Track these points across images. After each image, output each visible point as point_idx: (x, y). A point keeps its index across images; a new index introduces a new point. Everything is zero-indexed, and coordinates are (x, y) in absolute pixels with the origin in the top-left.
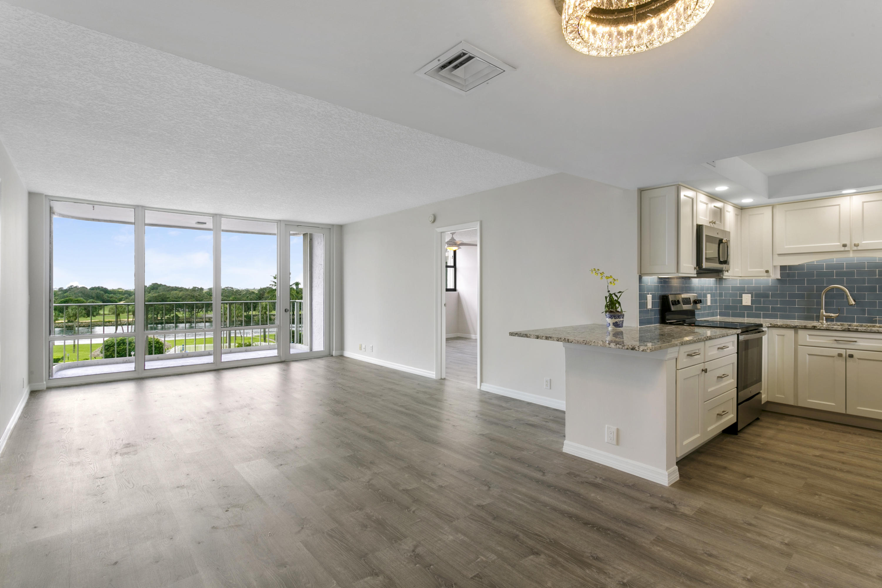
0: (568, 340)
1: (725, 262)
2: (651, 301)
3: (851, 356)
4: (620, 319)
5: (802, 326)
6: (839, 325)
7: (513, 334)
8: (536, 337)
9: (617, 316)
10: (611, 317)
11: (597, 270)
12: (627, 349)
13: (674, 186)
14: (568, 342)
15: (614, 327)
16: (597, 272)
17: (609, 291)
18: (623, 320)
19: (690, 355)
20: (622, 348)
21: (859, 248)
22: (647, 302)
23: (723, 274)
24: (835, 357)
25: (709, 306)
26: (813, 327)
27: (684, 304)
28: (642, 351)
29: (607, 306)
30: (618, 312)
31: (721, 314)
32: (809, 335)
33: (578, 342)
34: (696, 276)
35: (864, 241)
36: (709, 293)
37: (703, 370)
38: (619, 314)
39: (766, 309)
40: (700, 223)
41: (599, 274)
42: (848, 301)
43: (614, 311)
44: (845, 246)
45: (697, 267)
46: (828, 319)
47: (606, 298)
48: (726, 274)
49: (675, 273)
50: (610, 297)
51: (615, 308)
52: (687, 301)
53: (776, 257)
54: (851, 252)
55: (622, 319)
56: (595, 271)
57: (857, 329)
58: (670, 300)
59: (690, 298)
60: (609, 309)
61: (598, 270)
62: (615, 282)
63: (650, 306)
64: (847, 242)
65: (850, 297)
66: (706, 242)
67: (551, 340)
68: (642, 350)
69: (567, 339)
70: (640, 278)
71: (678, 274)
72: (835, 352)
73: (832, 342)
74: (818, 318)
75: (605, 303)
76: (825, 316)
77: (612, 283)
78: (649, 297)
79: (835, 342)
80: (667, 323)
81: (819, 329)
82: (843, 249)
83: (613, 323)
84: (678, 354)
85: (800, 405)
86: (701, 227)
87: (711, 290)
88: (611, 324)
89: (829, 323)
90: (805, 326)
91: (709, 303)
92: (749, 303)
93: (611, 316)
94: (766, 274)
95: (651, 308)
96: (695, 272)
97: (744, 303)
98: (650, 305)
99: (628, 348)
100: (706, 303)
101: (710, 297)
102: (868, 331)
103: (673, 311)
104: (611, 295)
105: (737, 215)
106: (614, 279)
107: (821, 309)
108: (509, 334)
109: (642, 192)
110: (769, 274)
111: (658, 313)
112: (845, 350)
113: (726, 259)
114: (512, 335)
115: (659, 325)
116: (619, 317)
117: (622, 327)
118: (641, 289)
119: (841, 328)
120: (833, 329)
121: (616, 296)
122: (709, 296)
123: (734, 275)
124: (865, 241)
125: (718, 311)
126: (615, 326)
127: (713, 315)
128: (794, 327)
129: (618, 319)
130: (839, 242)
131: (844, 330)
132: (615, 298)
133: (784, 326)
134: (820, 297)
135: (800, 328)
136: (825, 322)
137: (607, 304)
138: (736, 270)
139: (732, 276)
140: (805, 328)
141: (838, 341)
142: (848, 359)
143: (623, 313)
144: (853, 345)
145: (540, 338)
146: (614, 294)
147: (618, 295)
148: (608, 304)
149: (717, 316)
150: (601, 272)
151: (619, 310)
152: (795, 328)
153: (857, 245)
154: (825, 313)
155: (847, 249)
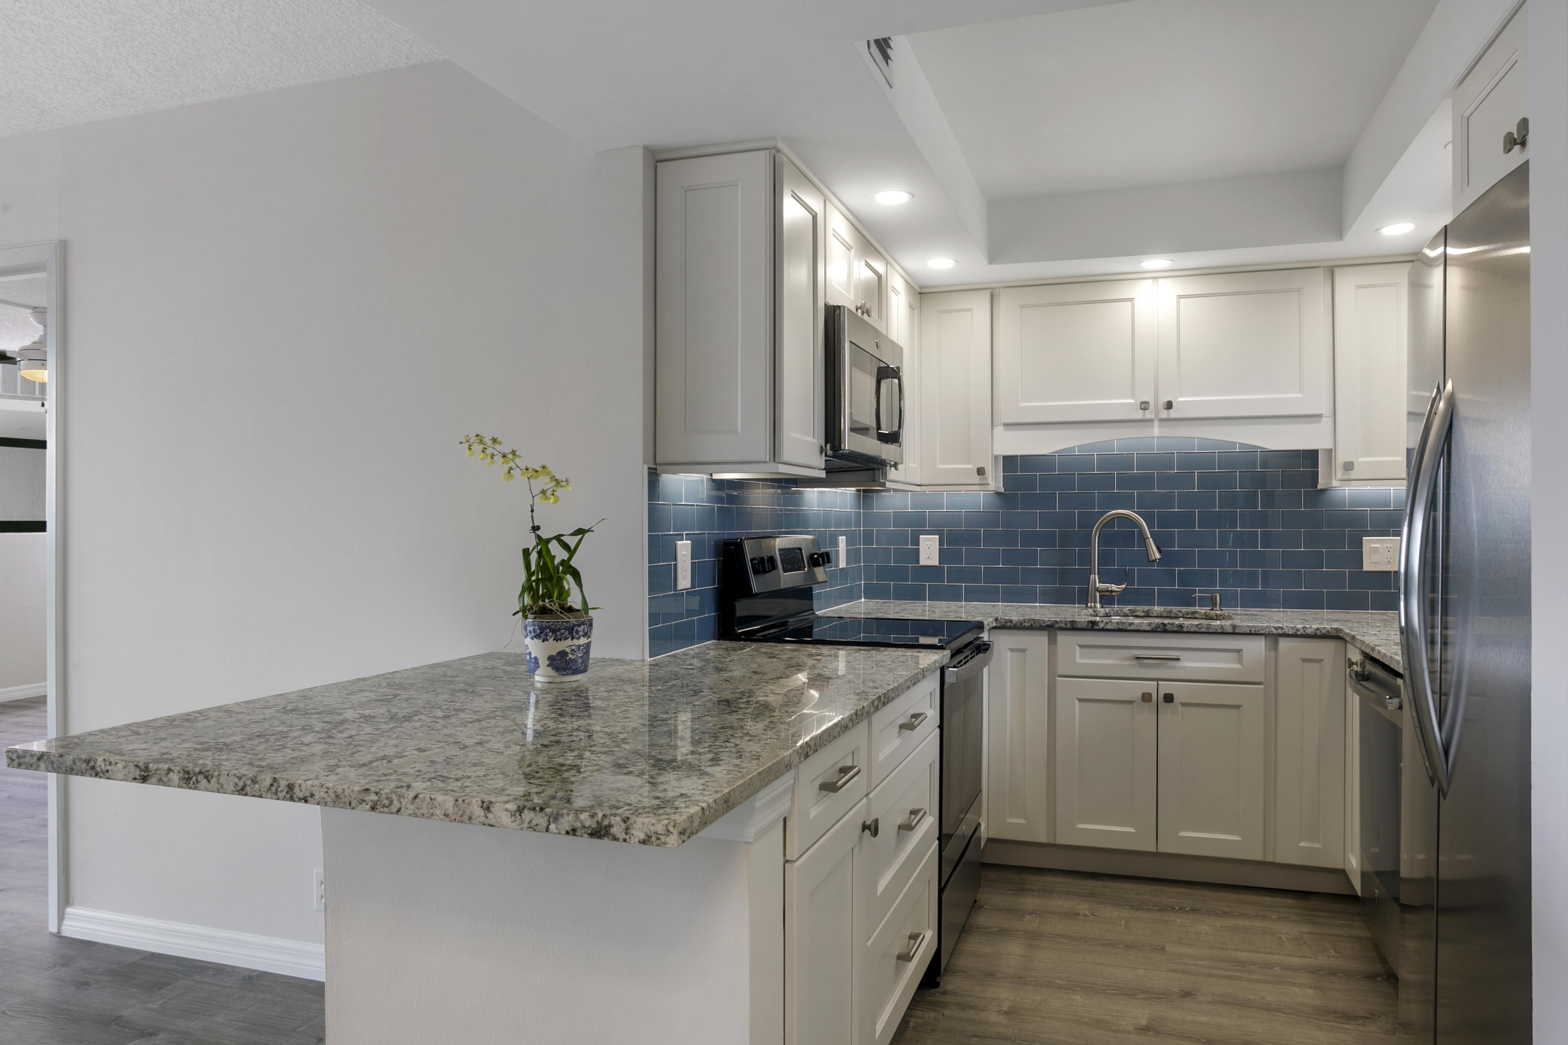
0: (291, 787)
1: (893, 438)
2: (689, 561)
3: (1169, 698)
4: (576, 642)
5: (1066, 623)
6: (1128, 612)
7: (28, 760)
8: (137, 773)
9: (566, 629)
10: (541, 634)
11: (489, 443)
12: (573, 832)
13: (763, 152)
15: (553, 673)
16: (489, 451)
17: (535, 528)
18: (589, 644)
19: (829, 787)
20: (547, 830)
21: (1173, 414)
22: (675, 565)
23: (885, 475)
24: (1135, 704)
25: (843, 569)
26: (1090, 625)
27: (785, 571)
28: (644, 842)
29: (529, 588)
30: (571, 610)
31: (871, 593)
32: (1081, 646)
33: (337, 796)
34: (823, 474)
35: (1180, 397)
36: (842, 533)
37: (865, 827)
38: (573, 621)
39: (973, 576)
40: (833, 302)
41: (498, 458)
42: (1147, 550)
43: (555, 607)
44: (1144, 406)
45: (828, 445)
46: (1107, 598)
47: (526, 553)
48: (892, 474)
49: (766, 462)
50: (540, 553)
51: (559, 597)
52: (792, 558)
53: (999, 430)
54: (1156, 423)
55: (583, 641)
56: (482, 447)
57: (1181, 626)
58: (749, 557)
59: (800, 549)
60: (535, 598)
61: (494, 440)
62: (560, 492)
63: (684, 581)
64: (1150, 398)
65: (1151, 539)
66: (851, 366)
67: (207, 790)
68: (642, 836)
69: (283, 783)
70: (653, 477)
71: (775, 464)
72: (1135, 689)
73: (1128, 663)
74: (1084, 598)
75: (522, 577)
76: (1099, 592)
77: (549, 492)
78: (684, 548)
79: (1135, 662)
80: (738, 638)
81: (1103, 630)
82: (1139, 415)
83: (550, 658)
84: (792, 800)
85: (1061, 840)
86: (838, 312)
87: (848, 525)
88: (543, 662)
89: (1107, 610)
90: (1073, 622)
91: (842, 564)
92: (935, 562)
93: (542, 629)
94: (977, 479)
95: (689, 586)
96: (820, 462)
97: (923, 561)
98: (684, 578)
99: (574, 830)
100: (837, 565)
101: (844, 544)
102: (1203, 630)
103: (756, 595)
104: (543, 542)
105: (911, 307)
106: (553, 479)
107: (1090, 572)
108: (5, 760)
109: (659, 164)
110: (986, 478)
111: (710, 602)
112: (1156, 683)
113: (896, 429)
114: (19, 765)
115: (716, 648)
116: (571, 632)
117: (585, 671)
118: (655, 518)
119: (1150, 624)
120: (1132, 628)
121: (566, 546)
122: (842, 540)
123: (908, 480)
124: (1183, 397)
125: (863, 582)
126: (557, 669)
127: (850, 595)
128: (1048, 626)
129: (569, 642)
130: (1133, 398)
131: (1154, 631)
132: (559, 554)
133: (1027, 625)
134: (1088, 541)
135: (1061, 629)
136: (1098, 606)
137: (529, 579)
138: (911, 465)
139: (902, 483)
140: (1073, 627)
141: (1141, 661)
142: (1163, 706)
143: (591, 613)
144: (1174, 668)
145: (154, 780)
146: (558, 538)
147: (572, 541)
148: (534, 578)
149: (861, 599)
150: (507, 450)
151: (574, 601)
152: (1051, 628)
153: (1169, 405)
154: (1099, 583)
155: (1149, 415)
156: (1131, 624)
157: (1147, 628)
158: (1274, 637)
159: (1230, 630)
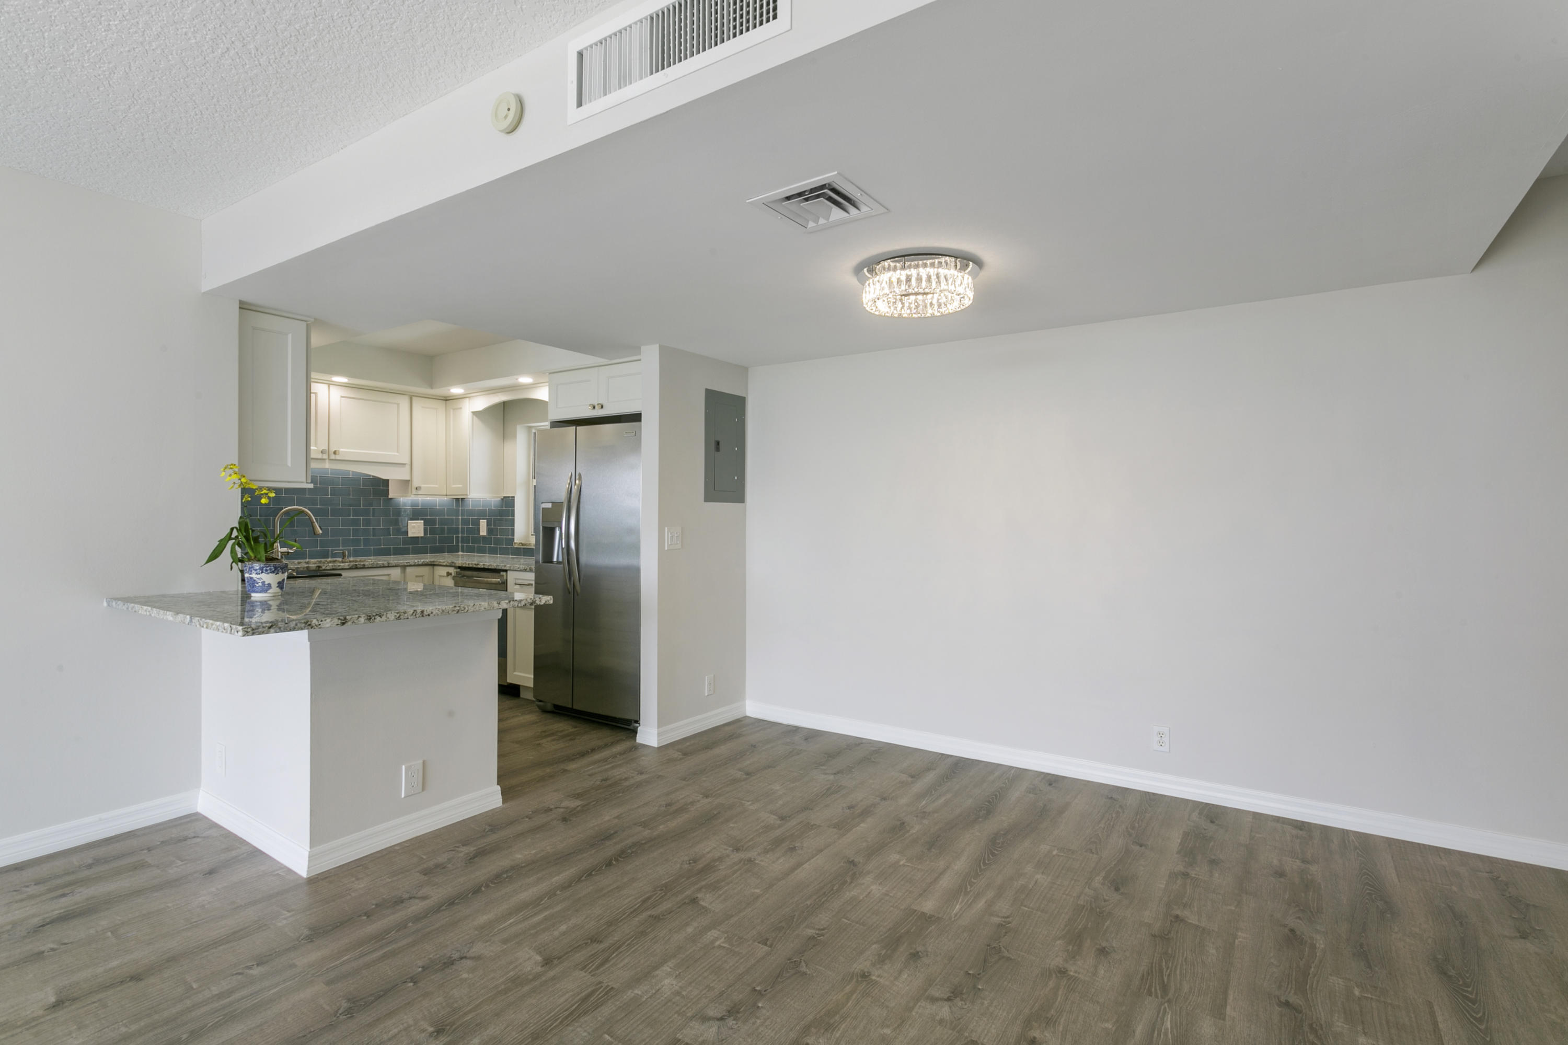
14: (423, 616)
21: (338, 457)
35: (342, 449)
44: (324, 451)
54: (327, 461)
57: (364, 565)
64: (325, 448)
65: (316, 523)
82: (320, 456)
119: (349, 565)
120: (340, 567)
124: (345, 449)
130: (318, 446)
131: (350, 569)
153: (335, 453)
154: (281, 548)
155: (325, 456)
156: (339, 566)
157: (348, 567)
158: (404, 567)
159: (387, 565)
